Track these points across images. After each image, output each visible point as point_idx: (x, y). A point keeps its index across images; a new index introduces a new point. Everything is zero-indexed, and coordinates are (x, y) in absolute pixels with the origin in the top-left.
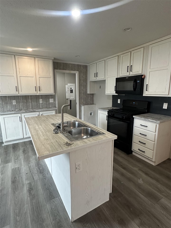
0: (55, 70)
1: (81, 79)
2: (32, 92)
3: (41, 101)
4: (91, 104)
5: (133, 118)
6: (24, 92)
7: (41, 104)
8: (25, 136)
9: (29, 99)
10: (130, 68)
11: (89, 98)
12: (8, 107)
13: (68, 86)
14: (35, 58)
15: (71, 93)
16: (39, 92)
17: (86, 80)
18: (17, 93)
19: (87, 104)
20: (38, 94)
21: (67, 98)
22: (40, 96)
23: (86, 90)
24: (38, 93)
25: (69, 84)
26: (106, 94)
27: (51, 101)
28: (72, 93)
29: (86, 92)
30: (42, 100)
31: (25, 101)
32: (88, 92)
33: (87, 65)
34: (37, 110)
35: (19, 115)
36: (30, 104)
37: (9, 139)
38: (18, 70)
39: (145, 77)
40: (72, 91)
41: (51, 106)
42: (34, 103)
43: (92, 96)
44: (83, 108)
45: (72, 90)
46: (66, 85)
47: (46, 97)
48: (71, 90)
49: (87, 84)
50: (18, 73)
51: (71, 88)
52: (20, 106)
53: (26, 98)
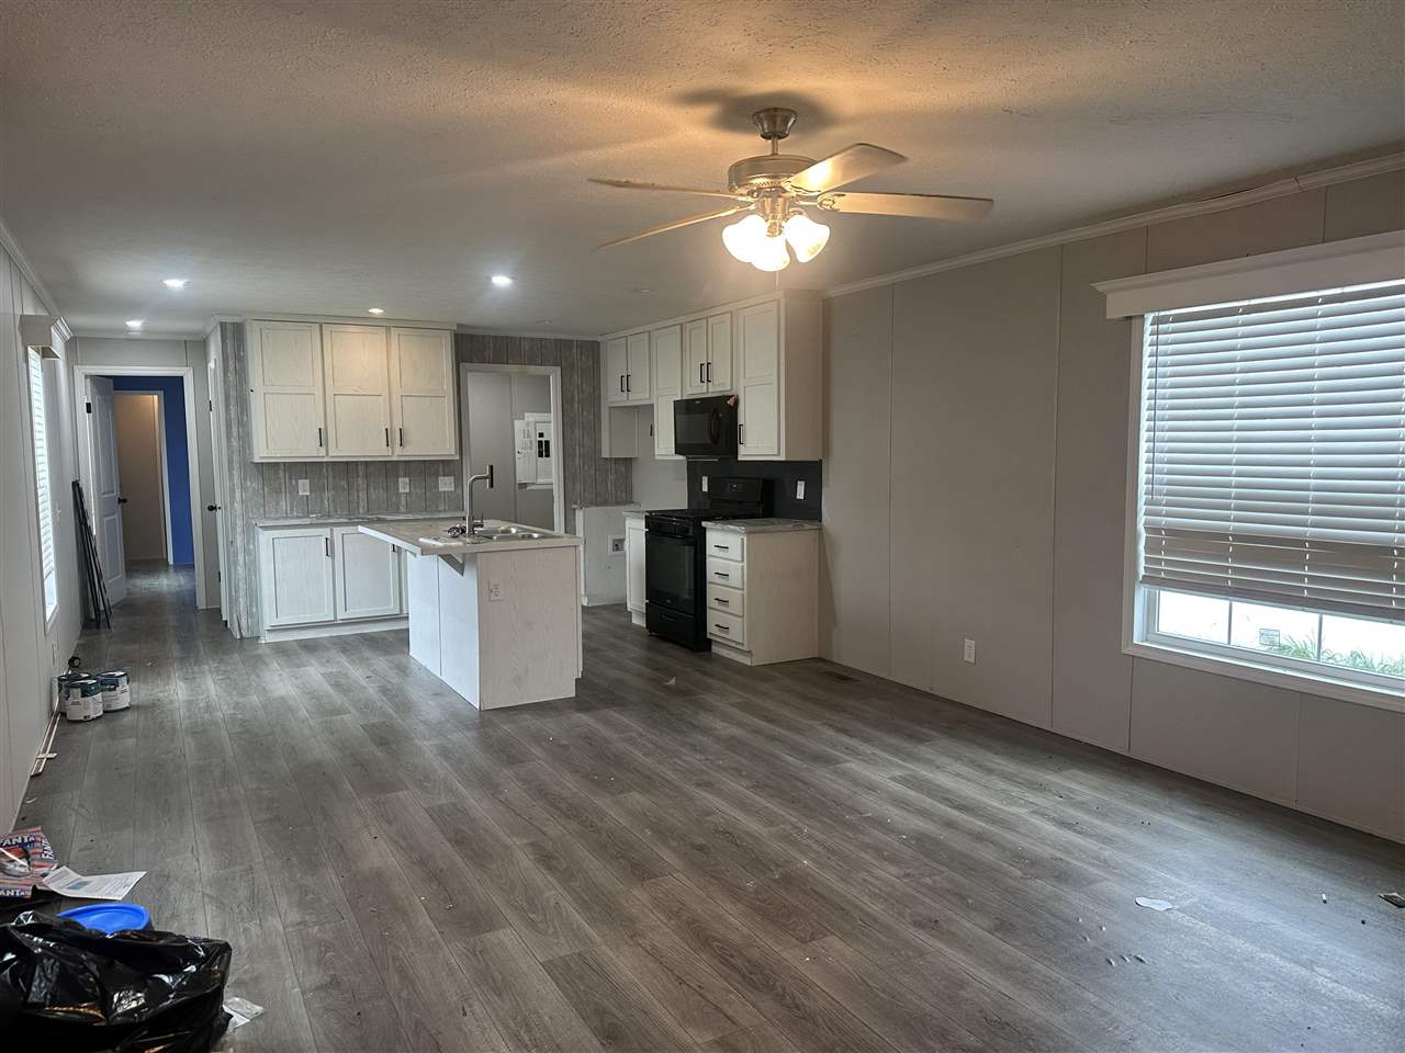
0: (461, 364)
1: (573, 399)
2: (373, 448)
3: (404, 485)
4: (618, 503)
5: (705, 529)
6: (345, 448)
7: (403, 499)
8: (341, 615)
9: (358, 477)
10: (706, 372)
11: (611, 477)
12: (283, 503)
13: (528, 424)
14: (388, 329)
15: (541, 455)
16: (398, 450)
17: (594, 400)
18: (322, 451)
19: (600, 500)
20: (395, 459)
21: (521, 478)
22: (401, 466)
23: (597, 441)
24: (397, 454)
25: (530, 417)
26: (657, 458)
27: (446, 484)
28: (548, 456)
29: (597, 450)
30: (407, 480)
31: (344, 483)
32: (605, 454)
33: (599, 339)
34: (389, 517)
35: (326, 532)
36: (363, 495)
37: (284, 620)
38: (328, 372)
39: (737, 402)
40: (544, 449)
41: (441, 508)
42: (378, 494)
43: (623, 469)
44: (579, 515)
45: (547, 443)
46: (516, 422)
47: (426, 470)
48: (540, 442)
49: (598, 416)
50: (329, 382)
51: (541, 435)
52: (322, 501)
53: (347, 470)
